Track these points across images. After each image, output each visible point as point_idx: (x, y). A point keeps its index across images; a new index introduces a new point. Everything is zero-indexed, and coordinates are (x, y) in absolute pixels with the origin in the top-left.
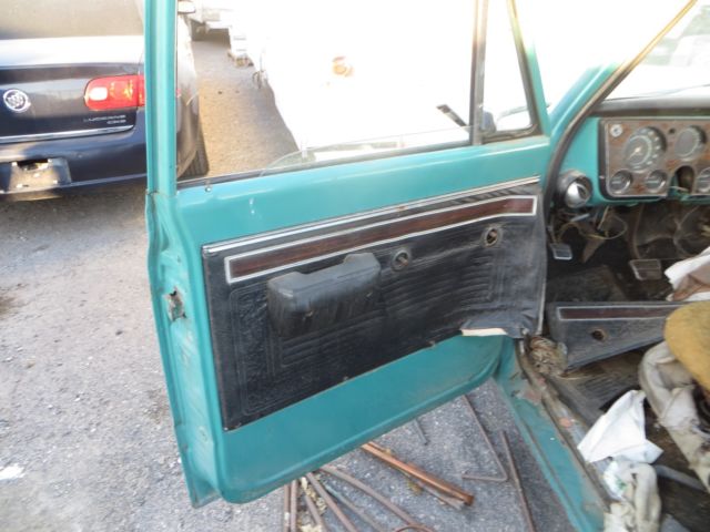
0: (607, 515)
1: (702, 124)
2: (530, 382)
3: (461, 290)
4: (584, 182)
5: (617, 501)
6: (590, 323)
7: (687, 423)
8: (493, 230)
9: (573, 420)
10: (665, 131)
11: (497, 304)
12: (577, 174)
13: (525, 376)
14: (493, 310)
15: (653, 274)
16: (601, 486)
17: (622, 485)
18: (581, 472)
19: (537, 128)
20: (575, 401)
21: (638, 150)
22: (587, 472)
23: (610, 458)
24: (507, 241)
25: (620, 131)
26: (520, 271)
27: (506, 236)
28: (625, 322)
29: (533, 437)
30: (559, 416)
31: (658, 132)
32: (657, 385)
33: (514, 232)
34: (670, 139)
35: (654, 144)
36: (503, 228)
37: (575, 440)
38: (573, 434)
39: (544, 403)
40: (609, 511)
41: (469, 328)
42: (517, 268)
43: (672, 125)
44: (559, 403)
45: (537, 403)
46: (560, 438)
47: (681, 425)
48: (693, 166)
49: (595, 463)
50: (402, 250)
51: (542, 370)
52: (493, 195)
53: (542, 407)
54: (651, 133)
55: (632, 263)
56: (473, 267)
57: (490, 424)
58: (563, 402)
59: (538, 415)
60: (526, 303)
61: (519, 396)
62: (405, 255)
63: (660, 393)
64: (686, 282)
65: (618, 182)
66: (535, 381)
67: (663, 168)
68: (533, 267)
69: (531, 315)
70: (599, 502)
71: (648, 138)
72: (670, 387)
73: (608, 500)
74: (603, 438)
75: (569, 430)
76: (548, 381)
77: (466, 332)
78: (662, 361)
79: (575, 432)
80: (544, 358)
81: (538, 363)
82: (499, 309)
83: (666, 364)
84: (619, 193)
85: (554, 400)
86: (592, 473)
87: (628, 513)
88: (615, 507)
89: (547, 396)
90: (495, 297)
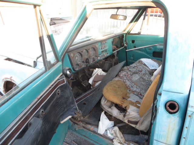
0: (113, 143)
1: (86, 49)
2: (77, 124)
3: (57, 112)
4: (69, 69)
5: (113, 139)
6: (81, 102)
7: (118, 113)
8: (58, 91)
9: (93, 127)
10: (81, 52)
11: (66, 110)
12: (67, 68)
13: (75, 123)
14: (66, 112)
15: (87, 84)
16: (108, 138)
17: (112, 134)
18: (102, 138)
19: (58, 61)
20: (90, 122)
21: (77, 58)
22: (103, 137)
23: (106, 130)
24: (62, 93)
25: (73, 55)
26: (68, 98)
27: (61, 91)
28: (88, 97)
29: (87, 137)
30: (89, 128)
31: (79, 53)
32: (107, 108)
33: (63, 89)
34: (82, 53)
35: (79, 56)
36: (60, 90)
37: (96, 131)
38: (95, 130)
39: (84, 127)
40: (113, 142)
41: (62, 121)
42: (67, 98)
43: (81, 50)
44: (87, 125)
45: (82, 128)
46: (93, 133)
47: (117, 114)
48: (88, 58)
49: (104, 134)
50: (42, 110)
51: (79, 120)
52: (55, 82)
53: (84, 128)
54: (78, 53)
55: (82, 83)
56: (57, 104)
57: (68, 141)
58: (88, 124)
59: (84, 131)
60: (72, 106)
61: (77, 129)
62: (42, 112)
63: (109, 110)
64: (93, 83)
65: (76, 67)
66: (78, 123)
67: (83, 60)
68: (71, 96)
69: (75, 108)
70: (110, 142)
71: (77, 55)
72: (110, 107)
73: (112, 140)
74: (102, 126)
75: (93, 130)
76: (82, 121)
77: (62, 122)
78: (105, 103)
79: (95, 129)
80: (77, 116)
81: (77, 118)
82: (67, 111)
83: (106, 103)
84: (77, 69)
85: (86, 125)
86: (105, 136)
87: (117, 140)
88: (114, 140)
89: (84, 125)
90: (64, 108)
